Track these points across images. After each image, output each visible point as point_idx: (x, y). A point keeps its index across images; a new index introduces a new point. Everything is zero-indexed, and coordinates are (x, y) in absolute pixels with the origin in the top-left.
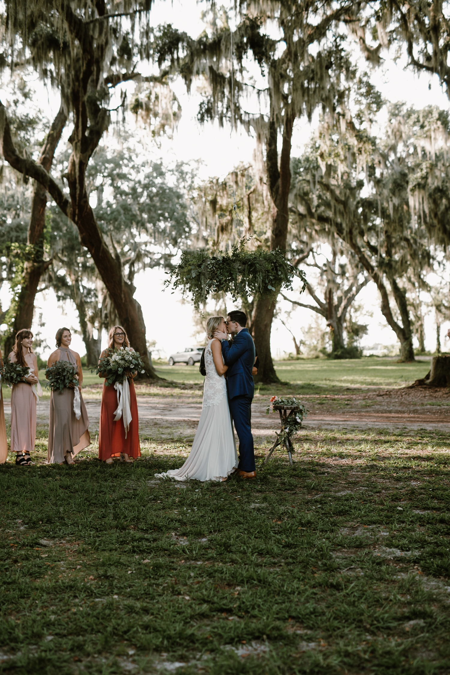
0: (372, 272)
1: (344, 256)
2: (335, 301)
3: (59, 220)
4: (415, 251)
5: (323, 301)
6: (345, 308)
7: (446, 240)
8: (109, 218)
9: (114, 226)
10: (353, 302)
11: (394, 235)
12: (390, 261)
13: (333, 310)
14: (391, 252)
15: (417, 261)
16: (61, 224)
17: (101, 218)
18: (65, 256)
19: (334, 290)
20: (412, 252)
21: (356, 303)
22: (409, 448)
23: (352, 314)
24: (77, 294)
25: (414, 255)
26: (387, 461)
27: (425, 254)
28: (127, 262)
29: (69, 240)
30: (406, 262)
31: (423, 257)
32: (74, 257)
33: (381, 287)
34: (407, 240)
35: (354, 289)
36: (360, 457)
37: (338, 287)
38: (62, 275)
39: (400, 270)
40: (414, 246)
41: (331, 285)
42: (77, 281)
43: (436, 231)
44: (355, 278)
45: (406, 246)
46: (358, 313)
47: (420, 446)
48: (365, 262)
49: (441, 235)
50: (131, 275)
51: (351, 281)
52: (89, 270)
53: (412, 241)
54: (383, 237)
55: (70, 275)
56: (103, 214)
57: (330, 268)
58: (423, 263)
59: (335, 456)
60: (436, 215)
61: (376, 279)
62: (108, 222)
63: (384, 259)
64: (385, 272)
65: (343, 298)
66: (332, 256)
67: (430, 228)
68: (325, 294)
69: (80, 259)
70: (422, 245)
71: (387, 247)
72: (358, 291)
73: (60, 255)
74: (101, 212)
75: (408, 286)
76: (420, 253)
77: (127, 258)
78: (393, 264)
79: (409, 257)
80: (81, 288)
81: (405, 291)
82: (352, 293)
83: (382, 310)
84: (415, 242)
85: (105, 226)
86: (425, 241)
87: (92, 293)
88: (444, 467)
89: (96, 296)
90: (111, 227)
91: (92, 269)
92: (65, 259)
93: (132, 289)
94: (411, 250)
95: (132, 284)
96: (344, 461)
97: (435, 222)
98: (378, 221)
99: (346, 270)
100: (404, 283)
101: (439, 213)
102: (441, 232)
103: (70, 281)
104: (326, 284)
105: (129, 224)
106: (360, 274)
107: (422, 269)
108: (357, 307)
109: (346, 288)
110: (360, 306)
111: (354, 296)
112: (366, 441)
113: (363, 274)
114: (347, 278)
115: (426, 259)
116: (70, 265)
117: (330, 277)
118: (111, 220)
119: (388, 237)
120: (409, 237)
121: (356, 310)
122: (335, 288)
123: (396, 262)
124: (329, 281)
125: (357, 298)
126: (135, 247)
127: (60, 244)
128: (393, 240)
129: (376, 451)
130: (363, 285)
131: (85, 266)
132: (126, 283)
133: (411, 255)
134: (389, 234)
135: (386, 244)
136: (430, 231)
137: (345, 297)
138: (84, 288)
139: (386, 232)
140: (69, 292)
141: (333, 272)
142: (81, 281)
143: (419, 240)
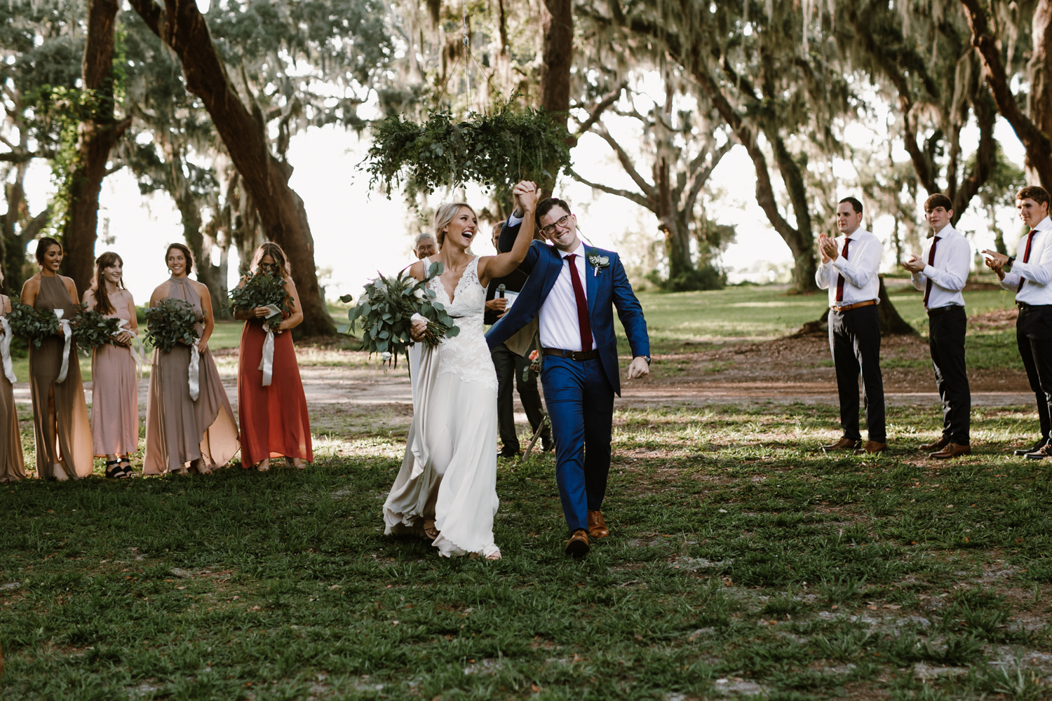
0: (738, 127)
1: (688, 94)
2: (673, 181)
3: (137, 37)
4: (818, 84)
5: (651, 182)
6: (693, 194)
7: (873, 62)
8: (234, 31)
9: (244, 48)
10: (708, 181)
11: (776, 55)
12: (770, 103)
13: (670, 197)
14: (773, 86)
15: (821, 102)
16: (142, 45)
17: (219, 33)
18: (153, 107)
19: (670, 162)
20: (813, 86)
21: (713, 183)
22: (764, 432)
23: (706, 204)
24: (178, 179)
25: (817, 92)
26: (723, 451)
27: (837, 89)
28: (272, 116)
29: (159, 76)
30: (803, 105)
31: (834, 95)
32: (169, 109)
33: (756, 154)
34: (803, 64)
35: (709, 157)
36: (680, 447)
37: (678, 153)
38: (147, 143)
39: (791, 121)
40: (816, 74)
41: (664, 152)
42: (176, 154)
43: (854, 45)
44: (709, 135)
45: (801, 74)
46: (718, 202)
47: (783, 428)
48: (723, 107)
49: (863, 53)
50: (283, 141)
51: (702, 143)
52: (200, 133)
53: (812, 65)
54: (756, 60)
55: (162, 144)
56: (222, 25)
57: (661, 120)
58: (833, 106)
59: (640, 446)
60: (853, 16)
61: (746, 138)
62: (234, 40)
63: (759, 101)
64: (761, 126)
65: (688, 175)
66: (664, 95)
67: (844, 39)
68: (654, 168)
69: (182, 114)
70: (832, 72)
71: (765, 77)
72: (715, 161)
73: (142, 106)
74: (219, 21)
75: (810, 149)
76: (829, 87)
77: (273, 109)
78: (777, 109)
79: (806, 95)
80: (185, 168)
81: (804, 160)
82: (704, 165)
83: (758, 198)
84: (819, 65)
85: (227, 46)
86: (836, 65)
87: (208, 177)
88: (812, 455)
89: (216, 184)
90: (239, 50)
91: (205, 130)
92: (151, 112)
93: (285, 170)
94: (810, 81)
95: (285, 160)
96: (653, 454)
97: (851, 28)
98: (748, 30)
99: (692, 122)
100: (803, 143)
101: (859, 13)
102: (864, 48)
103: (161, 153)
104: (655, 150)
105: (275, 44)
106: (719, 129)
107: (832, 117)
108: (714, 191)
109: (693, 156)
110: (720, 191)
111: (708, 171)
112: (695, 423)
113: (723, 129)
114: (695, 138)
115: (840, 100)
116: (160, 124)
117: (661, 136)
118: (238, 36)
119: (767, 59)
120: (807, 57)
121: (714, 198)
122: (672, 157)
123: (783, 105)
124: (659, 144)
125: (713, 174)
126: (288, 87)
127: (141, 86)
128: (777, 65)
129: (709, 437)
130: (723, 150)
131: (191, 126)
132: (274, 160)
133: (811, 92)
134: (769, 53)
135: (762, 72)
136: (842, 45)
137: (692, 172)
138: (191, 167)
139: (763, 49)
140: (163, 177)
141: (668, 127)
142: (185, 155)
143: (825, 64)
